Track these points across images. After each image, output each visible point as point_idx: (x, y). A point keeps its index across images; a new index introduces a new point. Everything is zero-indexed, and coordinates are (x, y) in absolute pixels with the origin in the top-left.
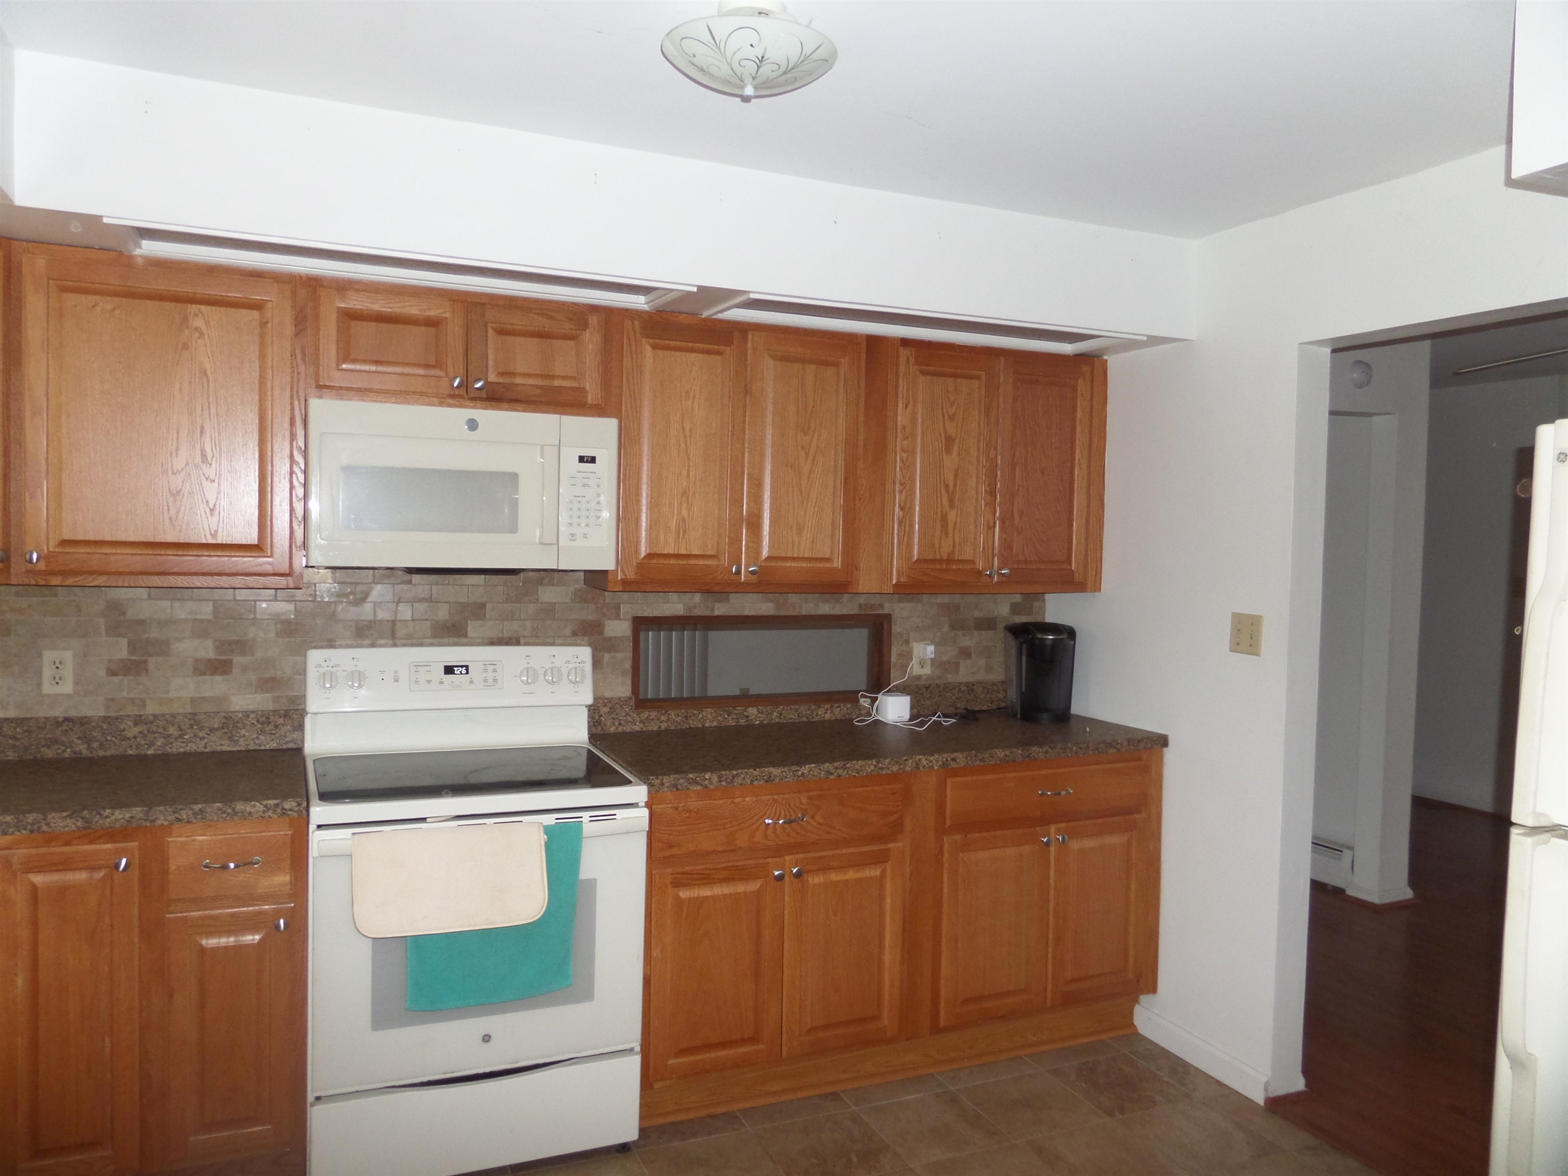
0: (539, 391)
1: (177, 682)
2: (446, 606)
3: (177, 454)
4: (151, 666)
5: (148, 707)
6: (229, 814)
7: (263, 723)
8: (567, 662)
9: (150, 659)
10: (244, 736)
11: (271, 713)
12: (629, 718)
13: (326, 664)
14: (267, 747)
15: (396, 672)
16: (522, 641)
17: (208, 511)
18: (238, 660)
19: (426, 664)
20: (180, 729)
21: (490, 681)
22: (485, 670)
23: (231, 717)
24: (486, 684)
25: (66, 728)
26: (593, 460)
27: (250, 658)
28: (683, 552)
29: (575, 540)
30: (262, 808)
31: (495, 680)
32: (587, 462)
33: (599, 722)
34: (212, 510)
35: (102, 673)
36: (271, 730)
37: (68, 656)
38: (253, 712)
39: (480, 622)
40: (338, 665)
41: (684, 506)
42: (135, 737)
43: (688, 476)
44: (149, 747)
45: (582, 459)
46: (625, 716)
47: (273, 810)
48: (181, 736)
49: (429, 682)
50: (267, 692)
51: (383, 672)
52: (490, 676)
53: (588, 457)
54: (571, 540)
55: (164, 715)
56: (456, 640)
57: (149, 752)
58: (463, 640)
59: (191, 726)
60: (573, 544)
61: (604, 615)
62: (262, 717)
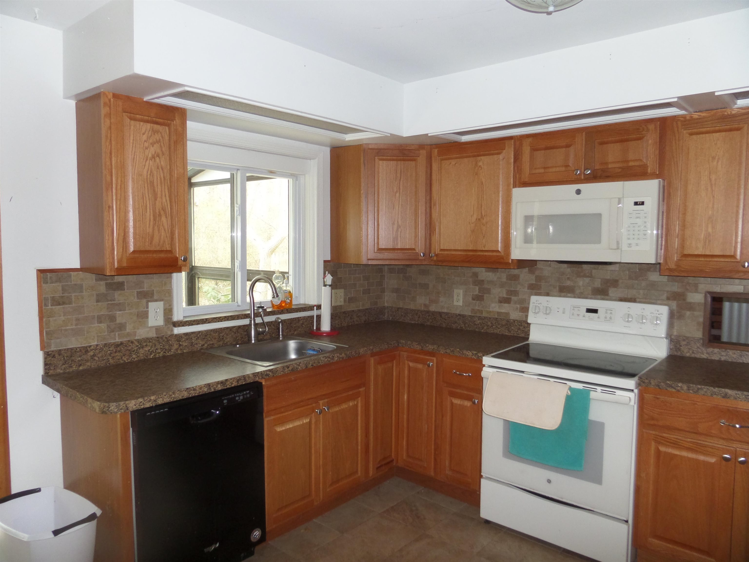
0: (620, 170)
1: (493, 305)
2: (600, 280)
3: (473, 216)
4: (485, 298)
5: (483, 314)
6: (461, 354)
7: (520, 326)
8: (651, 313)
9: (485, 295)
10: (513, 329)
11: (522, 322)
12: (700, 350)
13: (537, 302)
14: (521, 336)
15: (564, 309)
16: (638, 300)
17: (483, 237)
18: (514, 298)
19: (578, 306)
20: (492, 323)
21: (608, 318)
22: (606, 313)
23: (509, 321)
24: (606, 319)
25: (459, 318)
26: (642, 203)
27: (517, 297)
28: (708, 253)
29: (631, 247)
30: (471, 354)
31: (611, 318)
32: (639, 205)
33: (680, 350)
34: (484, 237)
35: (471, 299)
36: (522, 329)
37: (461, 292)
38: (516, 320)
39: (615, 289)
40: (541, 303)
41: (710, 226)
42: (478, 324)
43: (713, 207)
44: (482, 329)
45: (636, 204)
46: (696, 348)
47: (475, 356)
48: (492, 326)
49: (578, 315)
50: (523, 312)
51: (558, 308)
52: (608, 316)
53: (640, 202)
54: (629, 247)
55: (487, 317)
56: (603, 297)
57: (482, 331)
58: (607, 297)
59: (496, 323)
60: (629, 249)
61: (687, 289)
62: (519, 323)
